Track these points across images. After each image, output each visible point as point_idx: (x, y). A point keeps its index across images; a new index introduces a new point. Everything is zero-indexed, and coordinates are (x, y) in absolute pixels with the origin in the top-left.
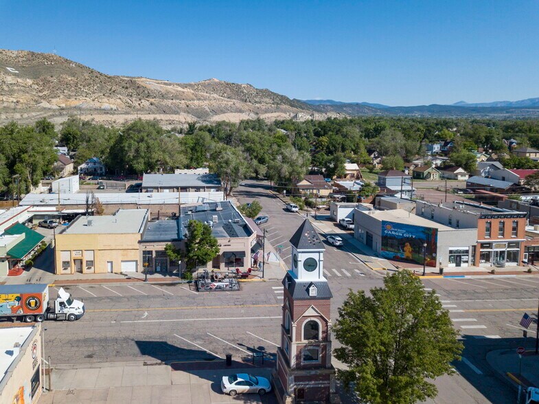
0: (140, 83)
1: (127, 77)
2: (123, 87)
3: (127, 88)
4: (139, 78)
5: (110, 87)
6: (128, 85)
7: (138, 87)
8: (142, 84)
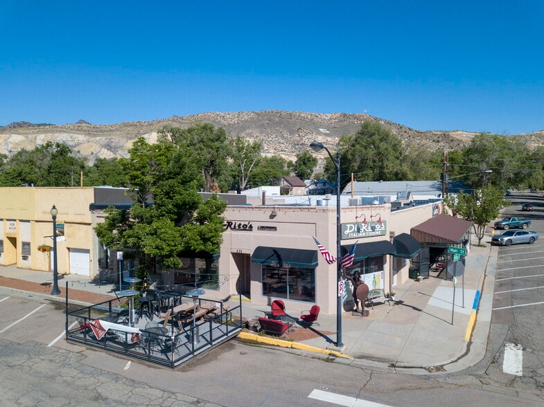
0: (454, 136)
1: (440, 132)
2: (434, 141)
3: (438, 141)
4: (454, 131)
5: (418, 142)
6: (440, 139)
7: (452, 140)
8: (458, 137)
